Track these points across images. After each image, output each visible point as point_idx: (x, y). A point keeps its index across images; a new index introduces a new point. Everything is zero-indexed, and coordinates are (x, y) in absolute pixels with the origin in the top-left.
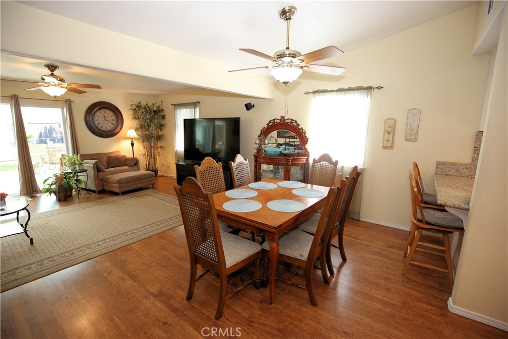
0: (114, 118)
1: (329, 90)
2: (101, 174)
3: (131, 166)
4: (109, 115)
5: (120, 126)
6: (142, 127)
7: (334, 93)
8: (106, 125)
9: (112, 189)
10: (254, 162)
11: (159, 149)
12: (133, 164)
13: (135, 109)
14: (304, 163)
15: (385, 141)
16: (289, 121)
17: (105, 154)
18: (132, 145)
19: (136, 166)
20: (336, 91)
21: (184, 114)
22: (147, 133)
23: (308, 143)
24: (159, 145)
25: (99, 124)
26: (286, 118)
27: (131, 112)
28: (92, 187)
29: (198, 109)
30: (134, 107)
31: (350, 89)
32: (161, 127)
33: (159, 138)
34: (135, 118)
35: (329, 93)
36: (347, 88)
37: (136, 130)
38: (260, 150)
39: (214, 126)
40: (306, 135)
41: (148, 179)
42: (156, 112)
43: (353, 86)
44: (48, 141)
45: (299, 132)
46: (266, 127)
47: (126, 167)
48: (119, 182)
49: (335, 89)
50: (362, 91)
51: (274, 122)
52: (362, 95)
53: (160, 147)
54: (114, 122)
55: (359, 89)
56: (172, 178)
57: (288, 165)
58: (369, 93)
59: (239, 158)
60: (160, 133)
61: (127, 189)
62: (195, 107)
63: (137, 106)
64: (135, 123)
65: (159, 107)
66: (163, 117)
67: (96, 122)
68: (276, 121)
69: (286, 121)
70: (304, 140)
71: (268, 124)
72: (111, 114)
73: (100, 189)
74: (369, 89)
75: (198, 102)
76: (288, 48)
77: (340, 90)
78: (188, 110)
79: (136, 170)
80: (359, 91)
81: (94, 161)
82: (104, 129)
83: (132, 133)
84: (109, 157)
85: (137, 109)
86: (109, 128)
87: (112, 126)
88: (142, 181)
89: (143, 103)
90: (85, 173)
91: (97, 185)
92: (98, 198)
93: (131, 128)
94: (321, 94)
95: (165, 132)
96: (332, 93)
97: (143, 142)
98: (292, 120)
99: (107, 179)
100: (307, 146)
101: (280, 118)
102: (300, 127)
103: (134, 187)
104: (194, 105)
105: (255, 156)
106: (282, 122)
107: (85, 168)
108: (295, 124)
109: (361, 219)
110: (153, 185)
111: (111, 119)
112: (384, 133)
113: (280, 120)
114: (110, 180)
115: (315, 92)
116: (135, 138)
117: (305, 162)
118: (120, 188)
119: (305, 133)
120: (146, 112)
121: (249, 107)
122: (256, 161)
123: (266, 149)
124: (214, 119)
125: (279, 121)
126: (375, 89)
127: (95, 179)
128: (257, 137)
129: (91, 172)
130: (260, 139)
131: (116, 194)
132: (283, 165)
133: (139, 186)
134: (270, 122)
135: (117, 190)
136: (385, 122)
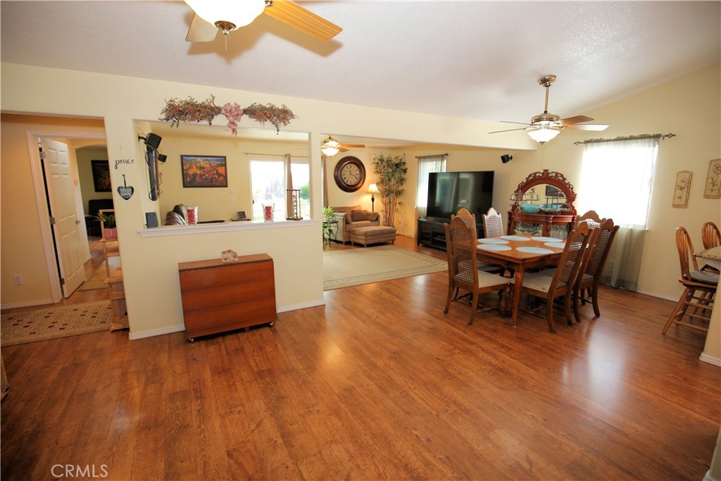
0: (358, 172)
1: (606, 139)
2: (348, 226)
3: (372, 221)
4: (354, 168)
5: (362, 181)
6: (382, 181)
7: (611, 142)
8: (351, 180)
9: (357, 241)
10: (507, 219)
11: (397, 205)
12: (375, 218)
13: (377, 163)
14: (569, 223)
15: (676, 198)
16: (554, 175)
17: (349, 208)
18: (373, 200)
19: (377, 222)
20: (614, 140)
21: (429, 167)
22: (387, 187)
23: (576, 200)
24: (399, 200)
25: (345, 178)
26: (549, 172)
27: (374, 166)
28: (340, 238)
29: (445, 161)
30: (376, 161)
31: (632, 138)
32: (402, 181)
33: (399, 193)
34: (377, 172)
35: (605, 143)
36: (628, 136)
37: (377, 184)
38: (516, 207)
39: (459, 180)
40: (574, 191)
41: (390, 235)
42: (397, 165)
43: (636, 134)
44: (273, 196)
45: (566, 187)
46: (525, 181)
47: (369, 222)
48: (366, 234)
49: (613, 138)
50: (647, 140)
51: (535, 176)
52: (647, 145)
53: (399, 203)
54: (358, 176)
55: (643, 137)
56: (409, 238)
57: (548, 223)
58: (656, 142)
59: (492, 212)
60: (401, 188)
61: (371, 242)
62: (442, 160)
63: (380, 160)
64: (377, 177)
65: (401, 160)
66: (405, 171)
67: (343, 177)
68: (537, 174)
69: (550, 175)
70: (571, 197)
71: (527, 179)
72: (356, 168)
73: (347, 241)
74: (657, 137)
75: (447, 155)
76: (546, 112)
77: (619, 139)
78: (434, 162)
79: (377, 225)
80: (644, 140)
81: (343, 214)
82: (349, 183)
83: (374, 188)
84: (353, 211)
85: (380, 163)
86: (353, 183)
87: (356, 180)
88: (385, 236)
89: (385, 157)
90: (335, 224)
91: (344, 236)
92: (345, 248)
93: (373, 183)
94: (595, 144)
95: (405, 186)
96: (608, 142)
97: (383, 197)
98: (557, 174)
99: (354, 231)
100: (574, 204)
101: (542, 172)
102: (566, 182)
103: (376, 241)
104: (442, 157)
105: (510, 214)
106: (545, 176)
107: (337, 220)
108: (561, 178)
109: (638, 291)
110: (393, 241)
111: (354, 173)
112: (676, 189)
113: (543, 173)
114: (357, 233)
115: (587, 142)
116: (376, 193)
117: (570, 221)
118: (366, 240)
119: (572, 189)
120: (389, 166)
121: (505, 159)
122: (510, 219)
123: (523, 206)
124: (459, 173)
125: (541, 175)
126: (665, 138)
127: (343, 231)
128: (513, 192)
129: (341, 224)
130: (517, 195)
131: (362, 246)
132: (543, 223)
133: (382, 240)
134: (530, 176)
135: (362, 242)
136: (677, 176)
